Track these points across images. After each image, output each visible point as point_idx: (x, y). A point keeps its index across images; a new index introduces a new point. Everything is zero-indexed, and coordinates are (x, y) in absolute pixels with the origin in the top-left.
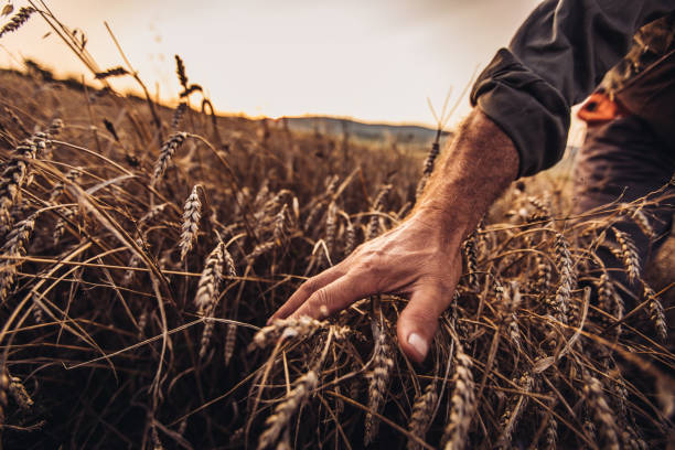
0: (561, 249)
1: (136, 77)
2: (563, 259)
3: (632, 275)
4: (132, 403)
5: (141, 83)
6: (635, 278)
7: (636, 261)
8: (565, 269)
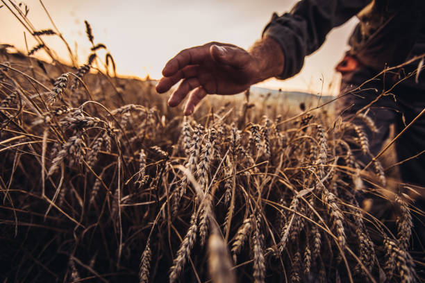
0: (321, 134)
1: (61, 37)
2: (322, 139)
3: (365, 151)
4: (59, 251)
5: (64, 40)
6: (367, 153)
7: (367, 142)
8: (322, 144)
